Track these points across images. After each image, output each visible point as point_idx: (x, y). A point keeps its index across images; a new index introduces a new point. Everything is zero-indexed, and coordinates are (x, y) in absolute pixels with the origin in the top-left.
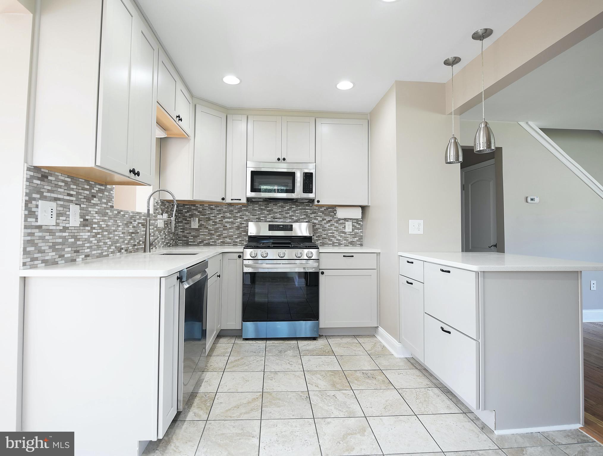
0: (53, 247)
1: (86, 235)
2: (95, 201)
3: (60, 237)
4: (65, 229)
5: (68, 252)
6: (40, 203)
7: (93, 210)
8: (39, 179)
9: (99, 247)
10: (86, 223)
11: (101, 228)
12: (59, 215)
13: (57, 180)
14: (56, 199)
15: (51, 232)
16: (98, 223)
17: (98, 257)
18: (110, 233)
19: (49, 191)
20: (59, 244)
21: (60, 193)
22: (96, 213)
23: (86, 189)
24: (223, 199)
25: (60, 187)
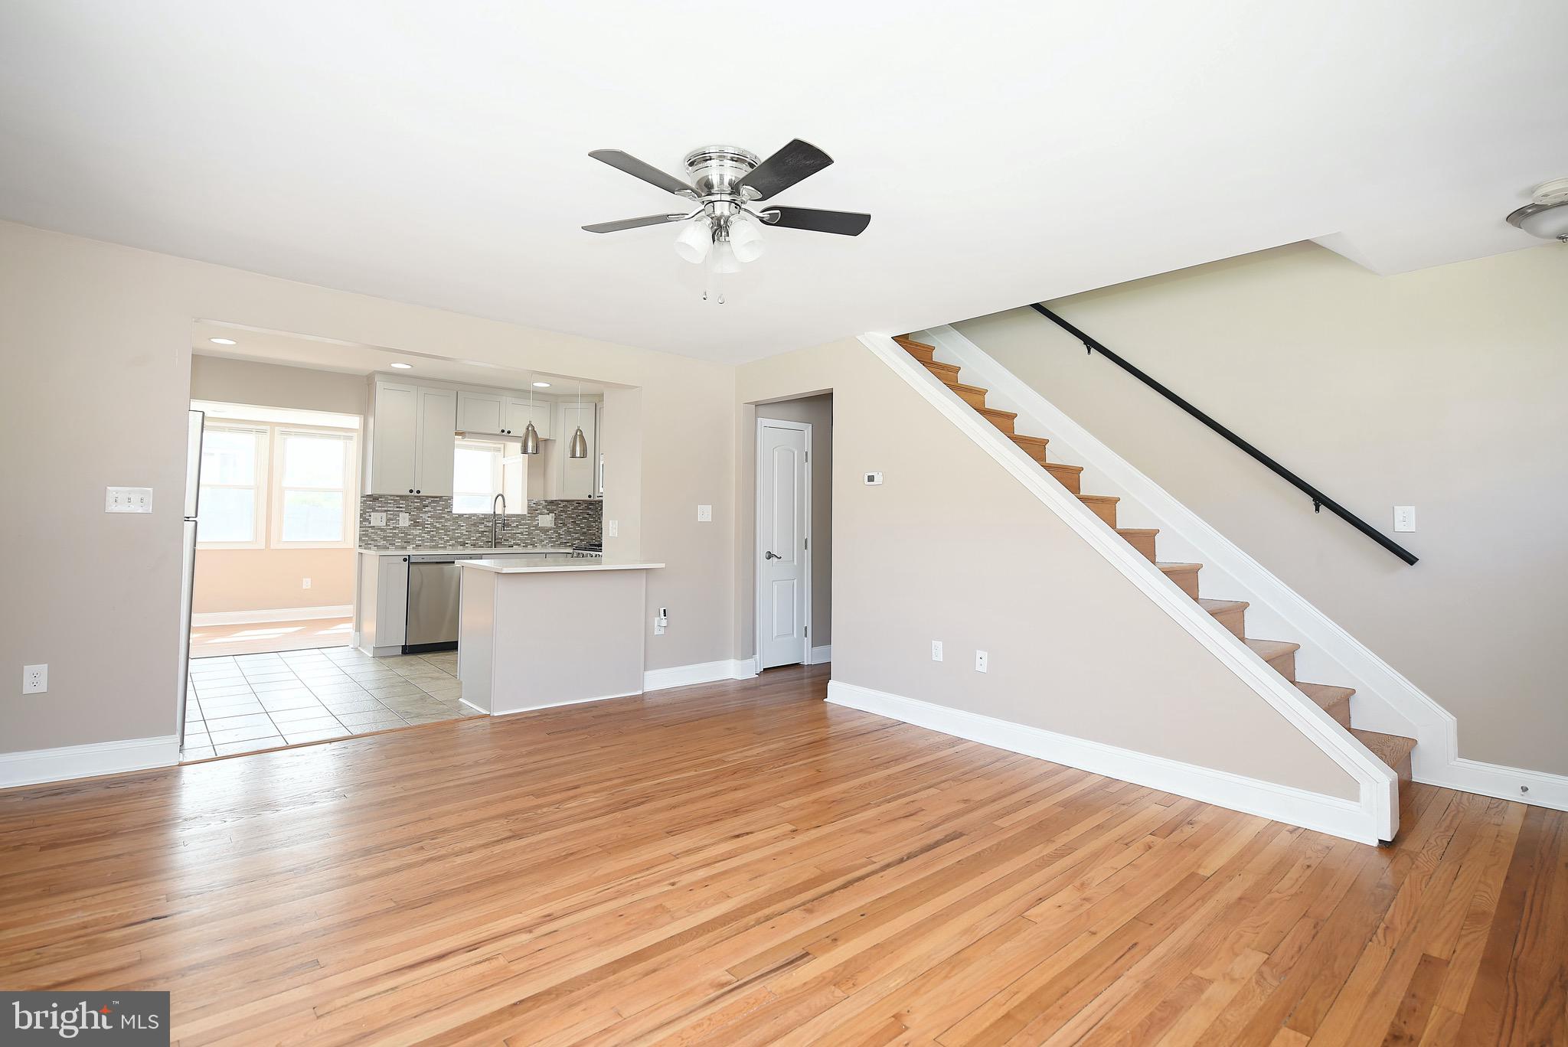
0: (384, 538)
1: (418, 532)
2: (427, 509)
3: (390, 533)
4: (395, 528)
5: (398, 542)
6: (372, 514)
7: (424, 516)
8: (371, 501)
9: (432, 541)
10: (416, 524)
11: (435, 527)
12: (388, 520)
13: (387, 499)
14: (386, 511)
15: (382, 530)
16: (431, 524)
17: (430, 547)
18: (446, 531)
19: (379, 507)
20: (389, 537)
21: (390, 507)
22: (429, 517)
23: (417, 502)
24: (590, 496)
25: (390, 503)
